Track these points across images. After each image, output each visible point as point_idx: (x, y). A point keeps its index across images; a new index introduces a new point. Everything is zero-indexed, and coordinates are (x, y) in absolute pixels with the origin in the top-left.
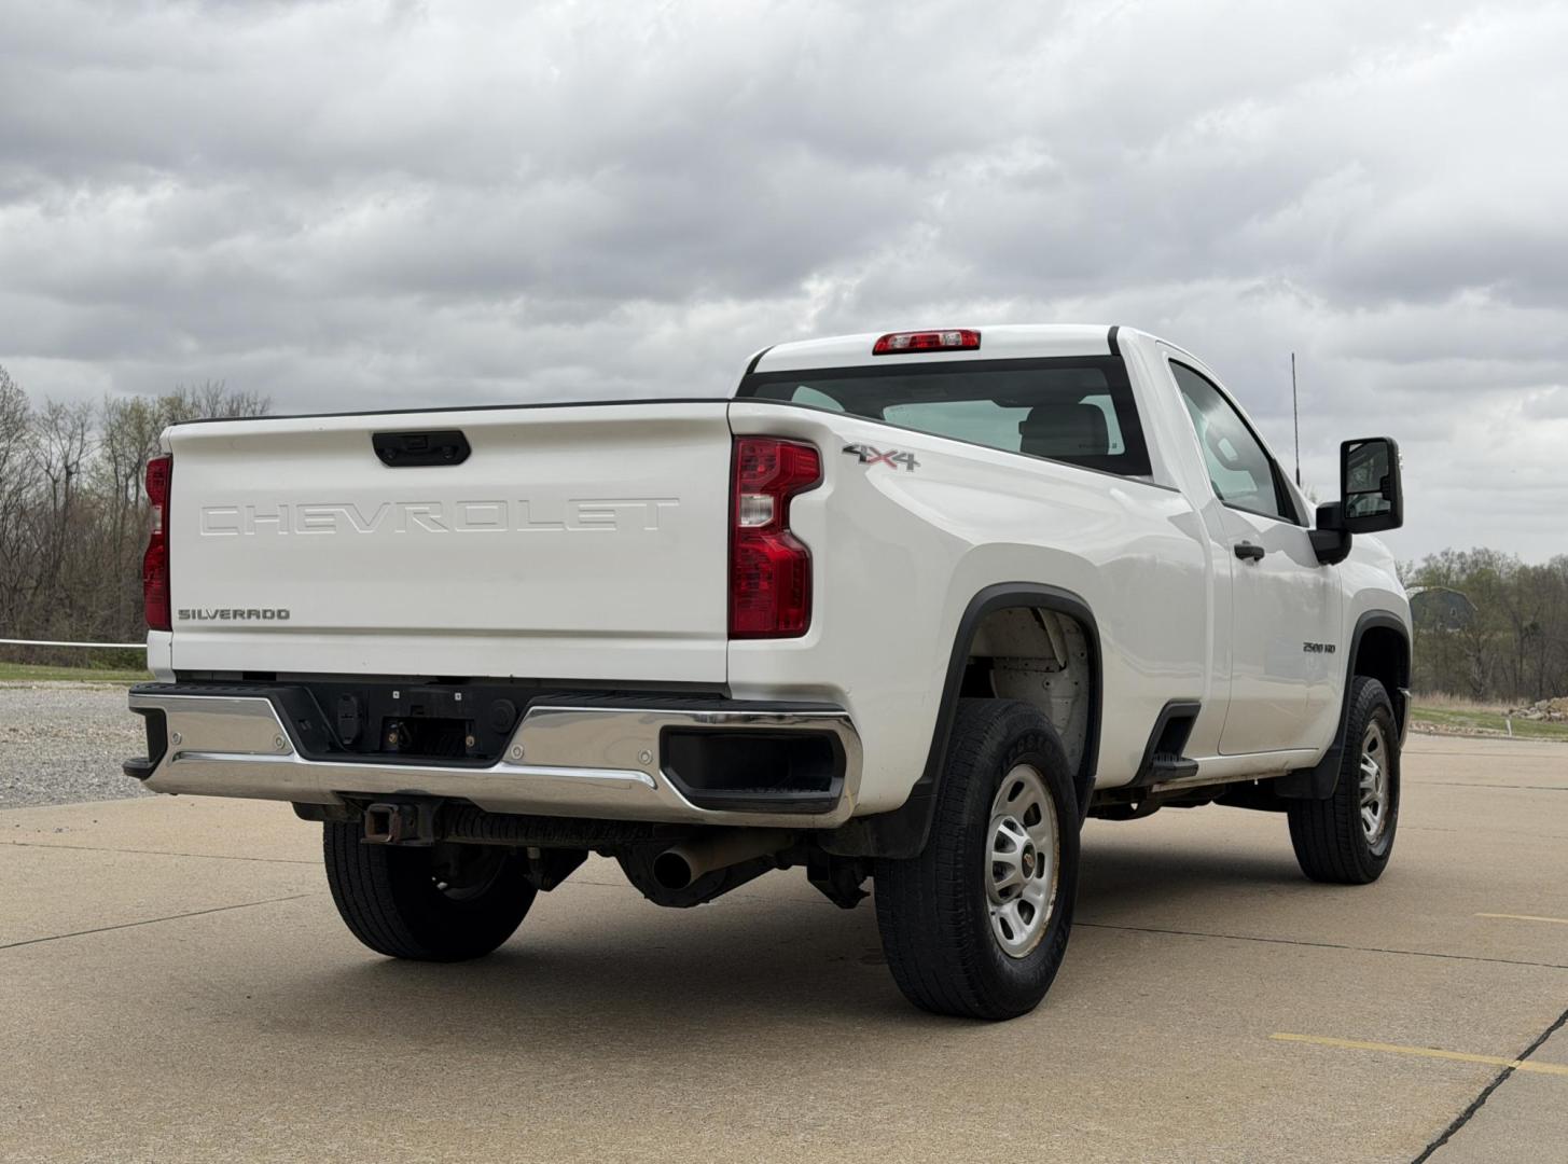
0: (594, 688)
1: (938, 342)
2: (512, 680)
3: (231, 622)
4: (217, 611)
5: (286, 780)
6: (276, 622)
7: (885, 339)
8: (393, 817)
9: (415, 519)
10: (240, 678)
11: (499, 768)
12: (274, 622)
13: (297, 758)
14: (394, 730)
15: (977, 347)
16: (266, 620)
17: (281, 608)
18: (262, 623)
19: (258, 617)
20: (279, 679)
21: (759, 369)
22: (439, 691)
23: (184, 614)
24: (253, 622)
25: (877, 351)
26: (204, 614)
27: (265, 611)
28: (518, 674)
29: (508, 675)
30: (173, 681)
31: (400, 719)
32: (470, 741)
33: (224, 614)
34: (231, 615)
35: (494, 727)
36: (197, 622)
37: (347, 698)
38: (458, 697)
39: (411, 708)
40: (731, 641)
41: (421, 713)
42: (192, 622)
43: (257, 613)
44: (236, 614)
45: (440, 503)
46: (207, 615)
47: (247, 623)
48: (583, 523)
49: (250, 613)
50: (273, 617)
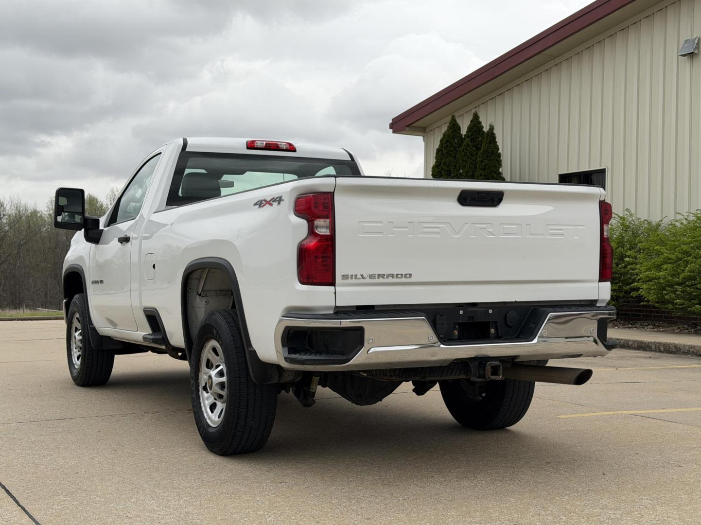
1: (278, 147)
2: (516, 302)
3: (376, 280)
4: (367, 275)
6: (404, 280)
7: (253, 142)
8: (501, 368)
9: (480, 231)
10: (355, 309)
11: (537, 340)
12: (404, 279)
13: (440, 345)
15: (295, 151)
16: (398, 279)
17: (407, 273)
18: (395, 280)
19: (393, 277)
20: (376, 309)
22: (480, 309)
23: (345, 277)
24: (390, 280)
25: (248, 148)
26: (359, 276)
27: (397, 275)
28: (518, 300)
29: (514, 301)
30: (332, 312)
31: (459, 324)
32: (493, 331)
33: (372, 276)
34: (377, 277)
35: (508, 323)
36: (354, 281)
37: (442, 315)
38: (491, 311)
39: (469, 317)
40: (599, 283)
41: (470, 320)
42: (349, 281)
43: (393, 276)
44: (379, 276)
45: (491, 224)
46: (360, 277)
47: (386, 280)
48: (551, 234)
49: (388, 276)
50: (402, 277)
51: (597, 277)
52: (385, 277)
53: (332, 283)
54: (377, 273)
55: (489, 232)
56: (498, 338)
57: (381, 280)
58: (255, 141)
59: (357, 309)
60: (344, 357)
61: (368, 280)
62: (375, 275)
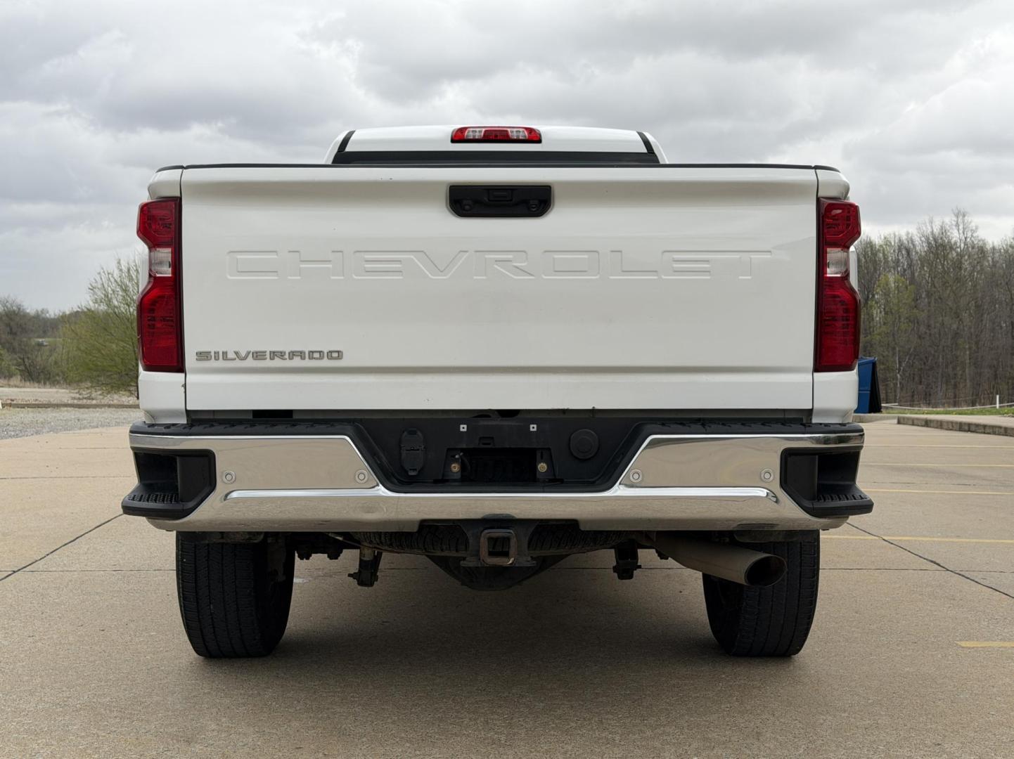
0: (680, 416)
1: (508, 135)
2: (593, 411)
3: (268, 363)
4: (249, 353)
5: (368, 512)
6: (326, 363)
7: (462, 130)
8: (513, 542)
9: (496, 266)
10: (251, 417)
11: (618, 491)
12: (323, 362)
13: (382, 491)
14: (456, 461)
15: (539, 141)
16: (313, 361)
17: (332, 349)
18: (307, 363)
19: (303, 358)
20: (295, 417)
21: (349, 149)
22: (510, 423)
23: (203, 356)
24: (297, 363)
25: (453, 141)
26: (231, 355)
27: (312, 352)
29: (590, 408)
30: (184, 421)
31: (462, 450)
32: (542, 467)
33: (258, 355)
34: (268, 356)
35: (575, 454)
36: (221, 364)
37: (413, 433)
38: (533, 428)
39: (480, 438)
40: (815, 374)
41: (489, 444)
42: (213, 364)
43: (301, 355)
44: (274, 355)
45: (524, 252)
46: (234, 356)
47: (288, 363)
48: (676, 271)
49: (293, 354)
50: (321, 358)
51: (809, 361)
52: (287, 356)
53: (180, 368)
54: (268, 348)
55: (517, 267)
56: (555, 482)
57: (278, 363)
58: (466, 128)
59: (254, 416)
60: (179, 507)
61: (251, 362)
62: (266, 352)
